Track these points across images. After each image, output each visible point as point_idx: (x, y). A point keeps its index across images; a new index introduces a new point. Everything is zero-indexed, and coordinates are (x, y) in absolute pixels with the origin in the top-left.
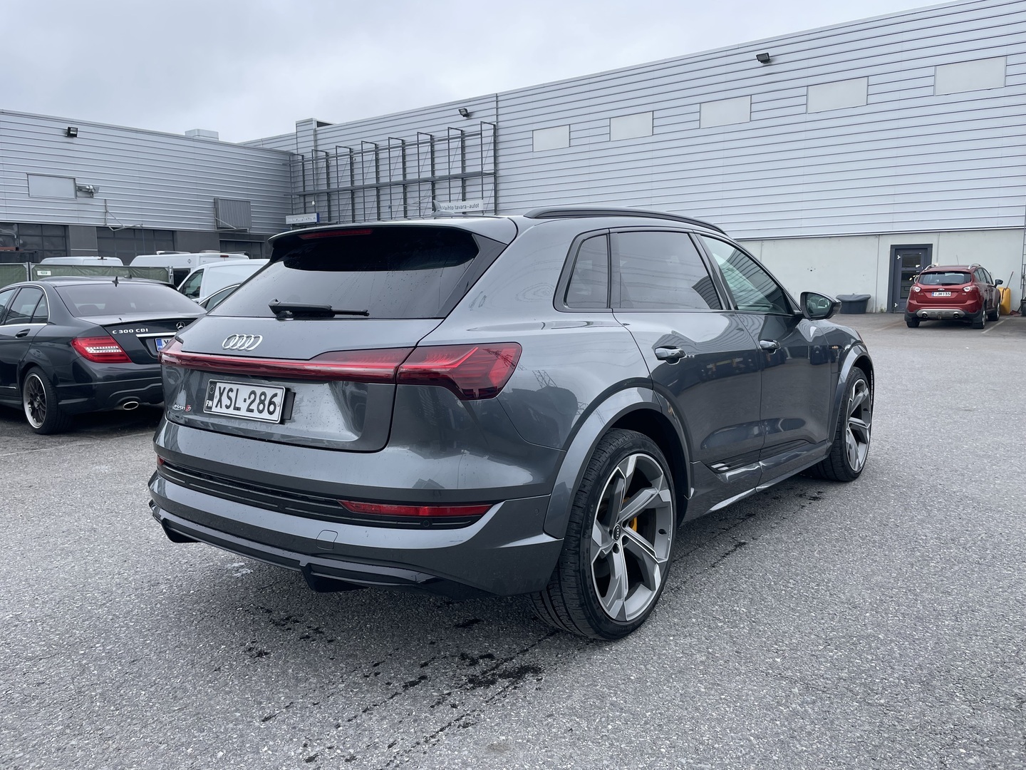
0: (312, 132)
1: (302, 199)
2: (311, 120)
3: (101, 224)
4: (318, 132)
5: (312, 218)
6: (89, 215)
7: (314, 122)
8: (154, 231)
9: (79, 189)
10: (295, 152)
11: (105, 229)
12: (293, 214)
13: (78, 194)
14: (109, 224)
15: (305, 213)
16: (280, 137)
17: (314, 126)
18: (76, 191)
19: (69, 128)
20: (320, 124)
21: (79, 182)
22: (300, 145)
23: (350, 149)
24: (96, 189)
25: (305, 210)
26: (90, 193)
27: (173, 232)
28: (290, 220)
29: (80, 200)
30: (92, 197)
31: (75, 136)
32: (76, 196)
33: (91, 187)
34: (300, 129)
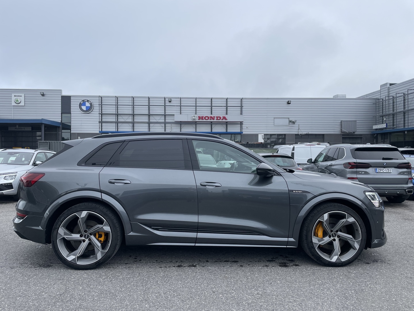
0: (387, 89)
1: (381, 118)
2: (387, 83)
3: (297, 133)
4: (390, 88)
5: (384, 126)
6: (293, 130)
7: (388, 84)
8: (316, 135)
9: (290, 121)
10: (380, 98)
11: (298, 135)
12: (376, 125)
13: (290, 123)
14: (299, 133)
15: (383, 124)
16: (374, 92)
17: (388, 86)
18: (289, 122)
19: (288, 101)
20: (391, 84)
21: (290, 119)
22: (381, 95)
23: (404, 93)
24: (296, 121)
25: (383, 122)
26: (294, 123)
27: (323, 135)
28: (375, 127)
29: (290, 125)
30: (294, 124)
31: (290, 103)
32: (289, 124)
33: (294, 120)
34: (382, 88)
